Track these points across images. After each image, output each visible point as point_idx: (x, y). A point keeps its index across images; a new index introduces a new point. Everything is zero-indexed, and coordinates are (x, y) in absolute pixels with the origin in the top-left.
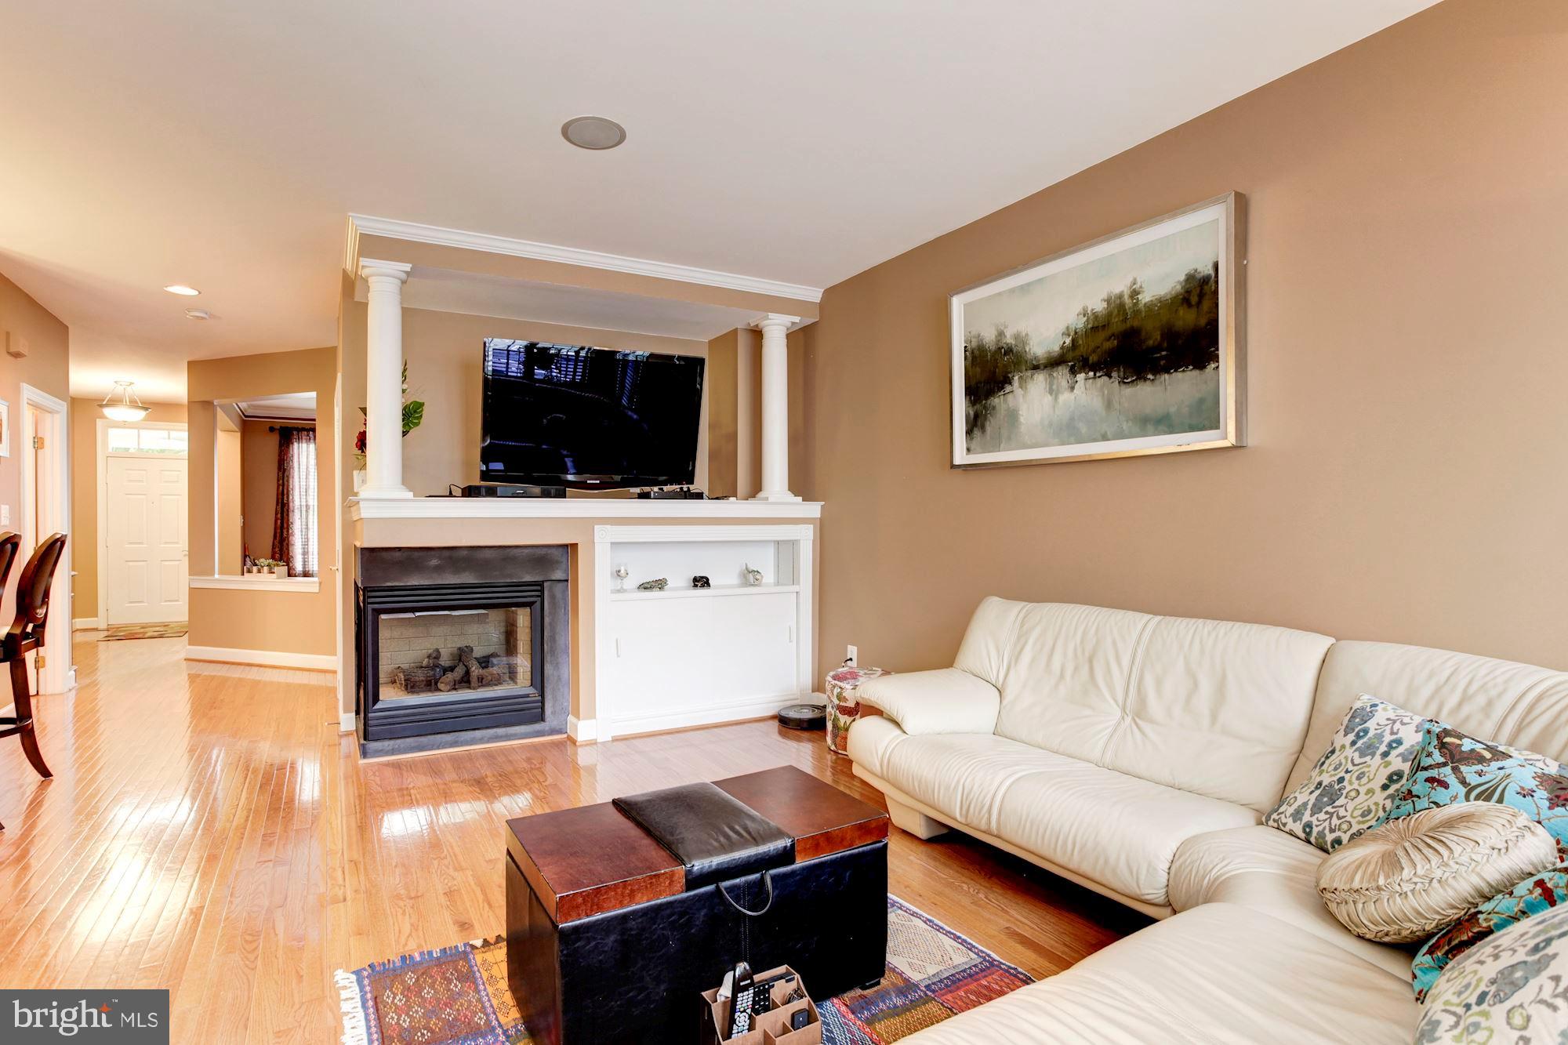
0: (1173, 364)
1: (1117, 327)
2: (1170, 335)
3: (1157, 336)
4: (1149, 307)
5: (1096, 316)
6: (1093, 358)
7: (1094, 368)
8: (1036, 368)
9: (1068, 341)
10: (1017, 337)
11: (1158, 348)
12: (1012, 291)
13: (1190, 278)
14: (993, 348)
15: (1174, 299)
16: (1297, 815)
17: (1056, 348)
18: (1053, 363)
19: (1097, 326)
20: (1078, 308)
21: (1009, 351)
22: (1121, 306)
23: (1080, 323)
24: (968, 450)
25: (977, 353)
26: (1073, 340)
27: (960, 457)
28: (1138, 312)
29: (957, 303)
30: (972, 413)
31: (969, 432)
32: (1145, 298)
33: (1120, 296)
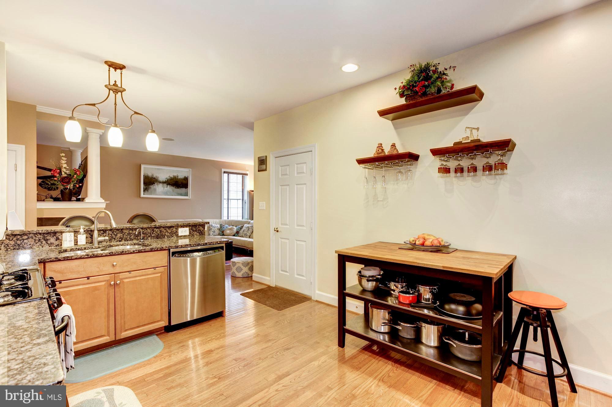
0: (182, 187)
1: (175, 180)
2: (182, 183)
3: (180, 183)
4: (180, 179)
5: (171, 178)
6: (171, 184)
7: (171, 185)
8: (160, 182)
9: (166, 180)
10: (156, 176)
11: (180, 185)
12: (155, 169)
13: (185, 177)
14: (151, 177)
15: (183, 179)
16: (212, 234)
17: (164, 180)
18: (163, 183)
19: (171, 179)
20: (169, 176)
21: (154, 178)
22: (175, 177)
23: (169, 178)
24: (144, 194)
25: (147, 177)
26: (167, 180)
27: (142, 195)
28: (178, 179)
29: (143, 166)
30: (145, 188)
31: (144, 191)
32: (179, 177)
33: (175, 176)
